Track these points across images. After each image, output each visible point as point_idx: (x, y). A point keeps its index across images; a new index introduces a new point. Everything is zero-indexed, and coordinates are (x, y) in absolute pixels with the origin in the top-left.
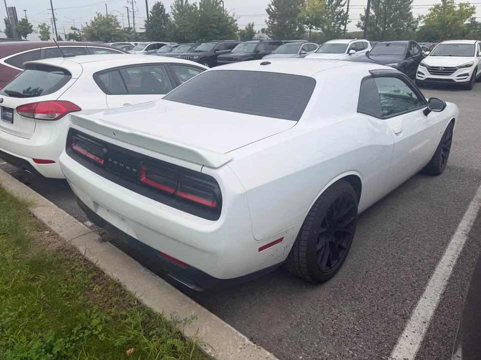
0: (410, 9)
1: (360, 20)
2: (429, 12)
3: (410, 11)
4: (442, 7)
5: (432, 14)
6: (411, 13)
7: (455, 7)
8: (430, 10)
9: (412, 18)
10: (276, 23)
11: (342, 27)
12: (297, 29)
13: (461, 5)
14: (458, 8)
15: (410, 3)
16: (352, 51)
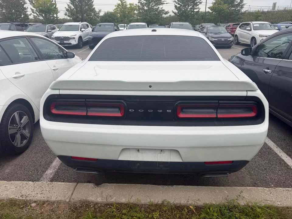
0: (93, 6)
1: (66, 11)
2: (115, 8)
3: (94, 7)
4: (121, 5)
5: (116, 8)
6: (94, 8)
7: (127, 5)
8: (115, 6)
9: (95, 11)
10: (4, 11)
11: (55, 16)
12: (22, 16)
13: (130, 4)
14: (128, 6)
15: (92, 2)
16: (82, 29)
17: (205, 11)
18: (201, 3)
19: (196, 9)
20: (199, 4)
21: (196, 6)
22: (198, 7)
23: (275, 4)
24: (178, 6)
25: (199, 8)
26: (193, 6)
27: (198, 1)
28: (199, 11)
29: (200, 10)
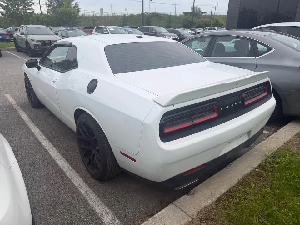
17: (40, 13)
18: (33, 3)
19: (28, 9)
20: (31, 5)
21: (28, 7)
22: (30, 8)
23: (102, 10)
24: (4, 4)
25: (32, 8)
26: (24, 7)
27: (29, 1)
28: (33, 12)
29: (35, 12)
